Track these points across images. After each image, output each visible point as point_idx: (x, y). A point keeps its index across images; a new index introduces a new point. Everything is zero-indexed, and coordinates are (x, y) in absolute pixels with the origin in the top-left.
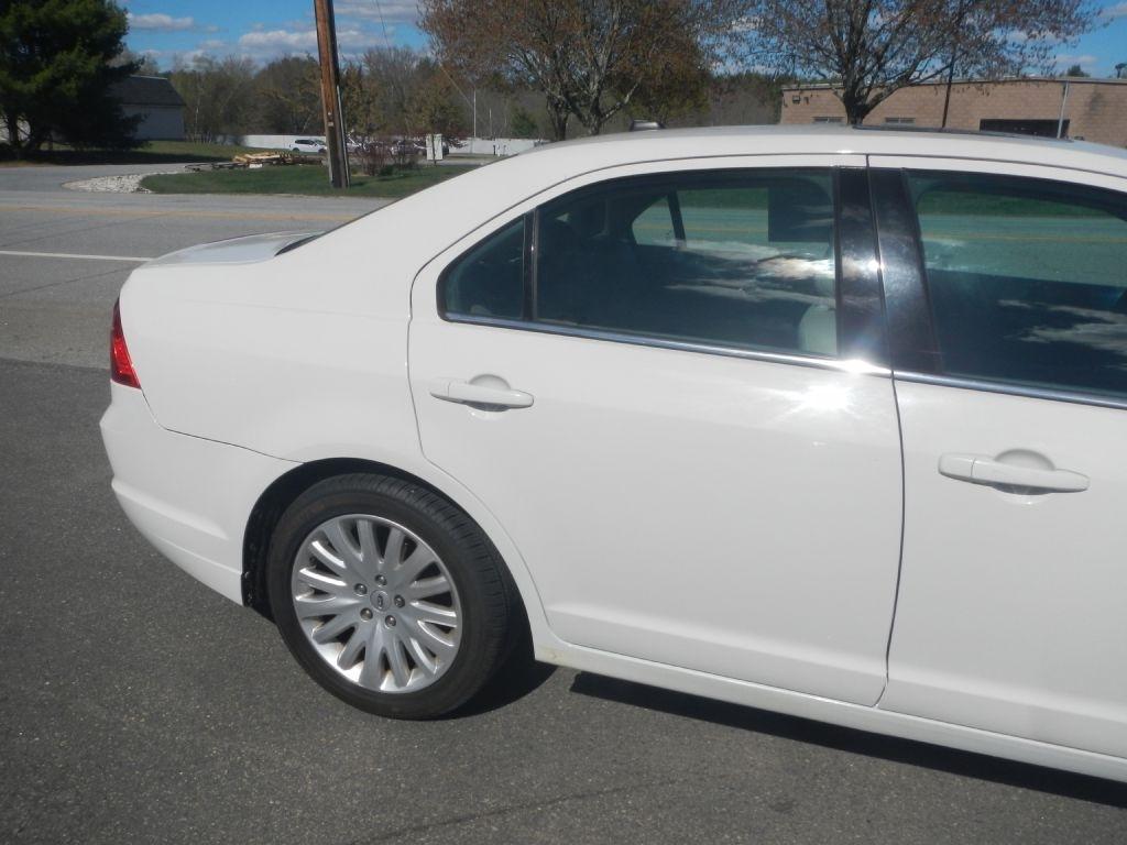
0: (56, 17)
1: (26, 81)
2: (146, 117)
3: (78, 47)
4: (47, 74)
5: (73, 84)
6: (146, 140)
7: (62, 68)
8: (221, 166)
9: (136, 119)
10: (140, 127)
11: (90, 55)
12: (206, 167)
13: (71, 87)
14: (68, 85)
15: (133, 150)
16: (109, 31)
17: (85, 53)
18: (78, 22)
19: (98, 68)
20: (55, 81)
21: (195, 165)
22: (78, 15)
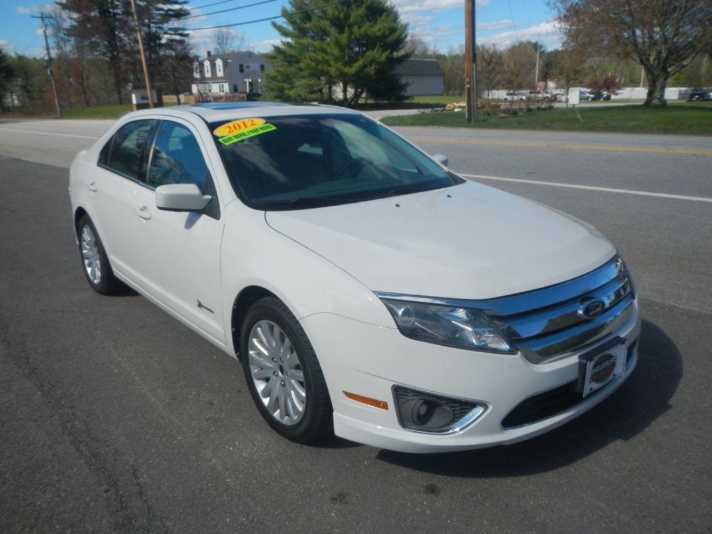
0: (369, 32)
1: (351, 67)
2: (412, 83)
3: (377, 47)
4: (360, 62)
5: (373, 68)
6: (412, 96)
7: (368, 59)
8: (436, 111)
9: (406, 85)
10: (408, 88)
11: (383, 51)
12: (428, 111)
13: (371, 70)
14: (371, 68)
15: (405, 101)
16: (395, 37)
17: (380, 51)
18: (379, 34)
19: (387, 58)
20: (365, 66)
21: (422, 110)
22: (380, 30)
